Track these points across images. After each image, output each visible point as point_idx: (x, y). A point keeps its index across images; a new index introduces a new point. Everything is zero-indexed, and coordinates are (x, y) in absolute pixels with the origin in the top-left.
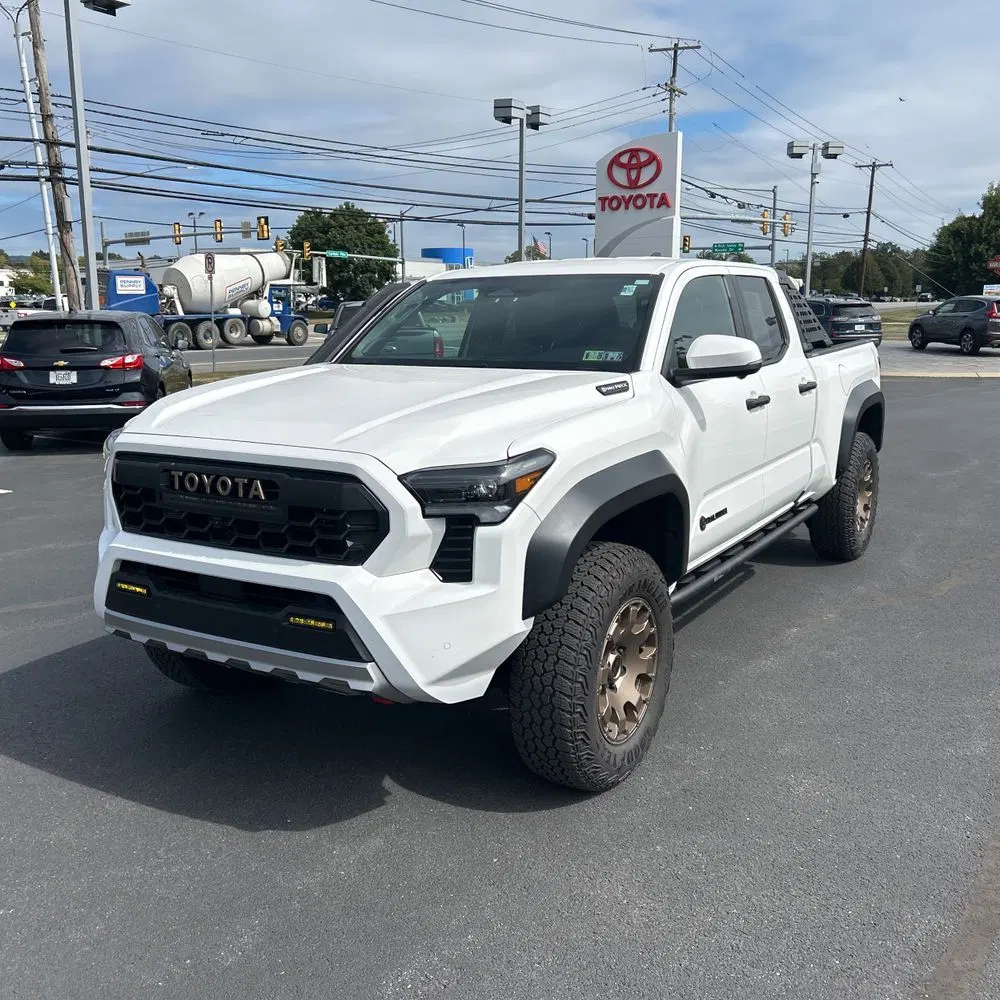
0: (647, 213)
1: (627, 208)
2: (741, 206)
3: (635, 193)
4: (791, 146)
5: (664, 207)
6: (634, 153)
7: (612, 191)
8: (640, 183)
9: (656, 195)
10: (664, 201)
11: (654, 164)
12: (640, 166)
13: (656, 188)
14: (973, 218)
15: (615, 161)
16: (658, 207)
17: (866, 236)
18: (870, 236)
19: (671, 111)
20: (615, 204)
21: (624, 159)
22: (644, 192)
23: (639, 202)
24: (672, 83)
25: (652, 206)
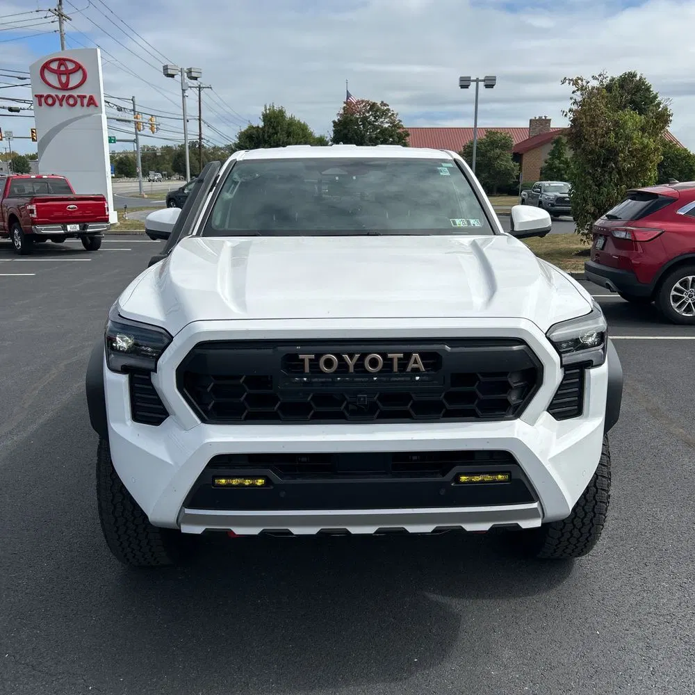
0: (78, 110)
1: (61, 105)
2: (120, 109)
3: (67, 94)
4: (166, 68)
5: (92, 107)
6: (62, 61)
7: (45, 91)
8: (70, 86)
9: (85, 97)
10: (92, 102)
11: (80, 72)
12: (69, 73)
13: (85, 91)
14: (258, 127)
15: (46, 66)
16: (88, 106)
17: (200, 135)
18: (203, 136)
19: (61, 32)
20: (50, 101)
21: (54, 66)
22: (75, 93)
23: (71, 101)
24: (59, 9)
25: (82, 105)
